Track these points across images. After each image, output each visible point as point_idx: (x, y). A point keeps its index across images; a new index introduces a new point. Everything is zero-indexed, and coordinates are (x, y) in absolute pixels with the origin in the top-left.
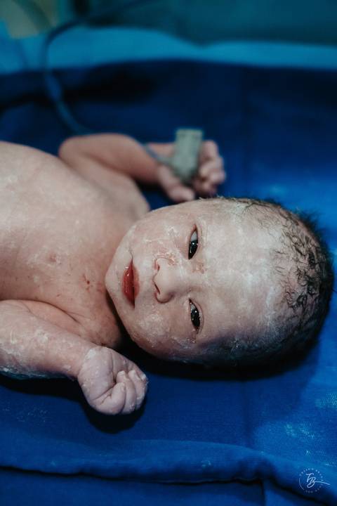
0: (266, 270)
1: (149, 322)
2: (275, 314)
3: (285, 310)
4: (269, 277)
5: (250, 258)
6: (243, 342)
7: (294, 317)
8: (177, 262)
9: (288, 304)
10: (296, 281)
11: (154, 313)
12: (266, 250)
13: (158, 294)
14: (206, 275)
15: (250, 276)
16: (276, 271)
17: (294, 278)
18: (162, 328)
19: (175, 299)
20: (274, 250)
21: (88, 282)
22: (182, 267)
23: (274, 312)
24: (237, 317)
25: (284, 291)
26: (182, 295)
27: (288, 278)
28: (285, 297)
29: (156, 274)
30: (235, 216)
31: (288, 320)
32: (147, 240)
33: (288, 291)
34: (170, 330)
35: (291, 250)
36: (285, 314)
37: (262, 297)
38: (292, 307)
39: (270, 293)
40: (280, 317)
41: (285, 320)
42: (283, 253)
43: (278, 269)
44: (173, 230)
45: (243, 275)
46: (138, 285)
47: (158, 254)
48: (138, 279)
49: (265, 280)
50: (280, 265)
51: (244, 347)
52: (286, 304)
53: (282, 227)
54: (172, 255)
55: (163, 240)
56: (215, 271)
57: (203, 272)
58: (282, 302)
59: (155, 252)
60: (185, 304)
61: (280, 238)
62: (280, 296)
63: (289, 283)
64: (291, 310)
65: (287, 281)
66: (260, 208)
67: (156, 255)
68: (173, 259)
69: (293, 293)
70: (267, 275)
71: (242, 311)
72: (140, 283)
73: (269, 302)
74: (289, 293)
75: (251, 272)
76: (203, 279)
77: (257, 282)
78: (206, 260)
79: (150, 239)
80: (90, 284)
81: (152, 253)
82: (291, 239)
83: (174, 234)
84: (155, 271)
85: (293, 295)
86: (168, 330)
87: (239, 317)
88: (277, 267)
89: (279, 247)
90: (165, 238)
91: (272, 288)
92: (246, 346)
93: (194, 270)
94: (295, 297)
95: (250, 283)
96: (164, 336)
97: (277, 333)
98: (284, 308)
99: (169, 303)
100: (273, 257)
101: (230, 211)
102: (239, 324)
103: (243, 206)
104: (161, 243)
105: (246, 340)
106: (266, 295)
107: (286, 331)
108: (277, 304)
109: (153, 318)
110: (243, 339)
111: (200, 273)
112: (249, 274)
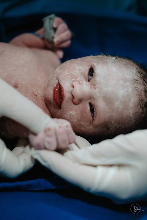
0: (130, 88)
1: (69, 115)
2: (134, 111)
3: (139, 109)
4: (132, 93)
5: (121, 82)
6: (116, 124)
7: (143, 113)
8: (83, 83)
9: (141, 106)
10: (144, 95)
11: (72, 110)
12: (130, 79)
13: (73, 100)
14: (97, 90)
15: (122, 91)
16: (135, 89)
17: (143, 93)
18: (76, 118)
19: (82, 102)
20: (134, 79)
21: (36, 96)
22: (86, 86)
23: (134, 110)
24: (113, 111)
25: (139, 99)
26: (86, 100)
27: (141, 93)
28: (139, 102)
29: (73, 90)
30: (111, 62)
31: (140, 114)
32: (67, 73)
33: (141, 99)
34: (80, 119)
35: (141, 79)
36: (139, 111)
37: (128, 101)
38: (142, 108)
39: (132, 100)
40: (136, 112)
41: (138, 114)
42: (138, 81)
43: (136, 89)
44: (80, 68)
45: (117, 90)
46: (64, 95)
47: (73, 80)
48: (64, 92)
49: (130, 93)
50: (137, 86)
51: (116, 127)
52: (139, 106)
53: (136, 69)
54: (80, 80)
55: (75, 73)
56: (102, 89)
57: (95, 89)
58: (138, 105)
59: (71, 79)
60: (87, 105)
61: (136, 73)
62: (137, 102)
63: (141, 95)
64: (141, 109)
65: (140, 94)
66: (123, 59)
67: (72, 80)
68: (81, 82)
69: (143, 101)
70: (131, 91)
71: (117, 108)
72: (64, 94)
73: (131, 104)
74: (141, 101)
75: (122, 89)
76: (96, 92)
77: (125, 94)
78: (97, 83)
79: (68, 72)
80: (37, 97)
81: (70, 79)
82: (140, 74)
83: (81, 70)
84: (72, 88)
85: (143, 102)
86: (79, 119)
87: (115, 111)
88: (136, 87)
89: (136, 78)
90: (77, 72)
91: (133, 98)
92: (118, 127)
93: (91, 88)
94: (144, 103)
95: (121, 95)
96: (77, 122)
97: (134, 121)
98: (138, 108)
99: (79, 105)
100: (133, 82)
101: (108, 60)
102: (114, 115)
103: (114, 58)
104: (75, 74)
105: (118, 124)
106: (130, 101)
107: (139, 120)
108: (135, 106)
109: (72, 113)
110: (116, 122)
111: (94, 89)
112: (121, 90)
